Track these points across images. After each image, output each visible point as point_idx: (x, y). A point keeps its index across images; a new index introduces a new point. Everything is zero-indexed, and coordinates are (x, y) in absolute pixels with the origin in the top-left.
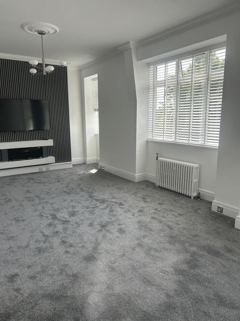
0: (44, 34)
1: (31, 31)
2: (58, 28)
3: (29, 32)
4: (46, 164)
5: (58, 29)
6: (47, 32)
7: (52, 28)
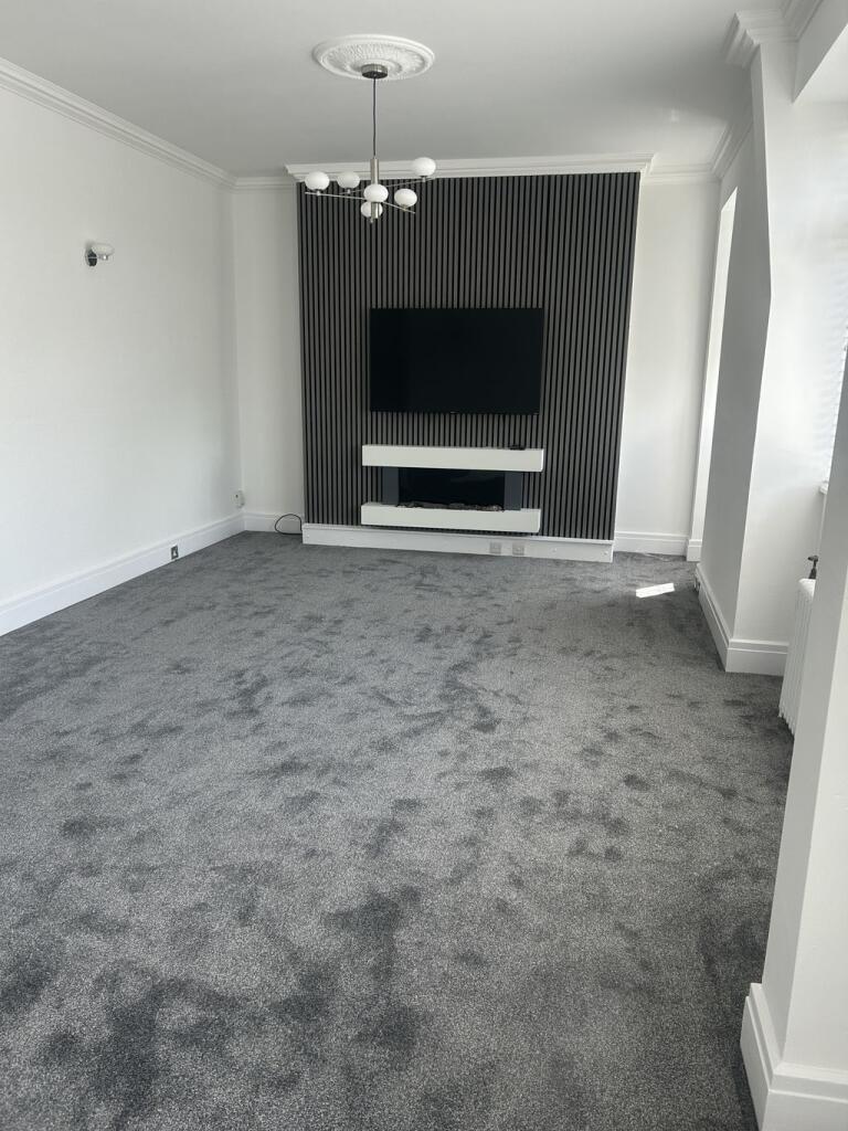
0: (383, 75)
1: (342, 68)
2: (430, 51)
3: (337, 72)
4: (516, 534)
5: (428, 54)
6: (390, 66)
7: (407, 51)
